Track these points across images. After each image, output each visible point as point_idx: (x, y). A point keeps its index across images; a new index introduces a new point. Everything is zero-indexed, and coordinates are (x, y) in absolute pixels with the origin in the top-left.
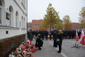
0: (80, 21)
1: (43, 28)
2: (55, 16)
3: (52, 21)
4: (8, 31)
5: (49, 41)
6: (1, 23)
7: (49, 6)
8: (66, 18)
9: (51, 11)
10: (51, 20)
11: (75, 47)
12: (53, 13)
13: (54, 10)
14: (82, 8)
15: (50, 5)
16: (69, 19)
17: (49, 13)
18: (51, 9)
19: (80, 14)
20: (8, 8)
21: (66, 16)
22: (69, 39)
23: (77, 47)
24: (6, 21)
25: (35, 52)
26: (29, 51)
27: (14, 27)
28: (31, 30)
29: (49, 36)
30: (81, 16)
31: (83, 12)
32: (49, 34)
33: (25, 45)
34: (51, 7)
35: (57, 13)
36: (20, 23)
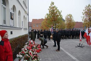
0: (83, 21)
1: (45, 28)
2: (58, 15)
3: (55, 21)
4: (12, 32)
5: (52, 41)
6: (6, 24)
7: (51, 5)
8: (69, 17)
9: (53, 10)
10: (53, 20)
11: (79, 46)
12: (55, 12)
13: (56, 8)
14: (86, 6)
15: (53, 3)
16: (72, 18)
17: (51, 12)
18: (53, 7)
19: (83, 13)
20: (11, 8)
21: (69, 15)
22: (72, 38)
23: (81, 47)
24: (11, 21)
25: (40, 52)
26: (35, 51)
27: (17, 27)
28: (34, 30)
29: (51, 36)
30: (85, 15)
31: (86, 11)
32: (52, 34)
33: (29, 46)
34: (54, 6)
35: (60, 12)
36: (22, 22)
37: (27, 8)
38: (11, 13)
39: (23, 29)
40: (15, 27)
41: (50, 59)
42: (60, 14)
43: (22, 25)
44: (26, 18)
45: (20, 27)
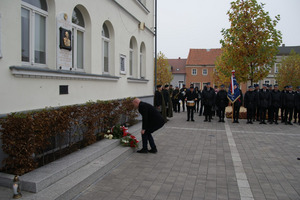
4: (67, 87)
5: (226, 126)
6: (45, 62)
10: (244, 50)
12: (253, 20)
20: (65, 15)
27: (93, 73)
32: (231, 101)
36: (123, 59)
37: (146, 12)
39: (123, 81)
40: (76, 74)
41: (156, 188)
42: (271, 28)
43: (123, 68)
44: (143, 44)
45: (110, 73)
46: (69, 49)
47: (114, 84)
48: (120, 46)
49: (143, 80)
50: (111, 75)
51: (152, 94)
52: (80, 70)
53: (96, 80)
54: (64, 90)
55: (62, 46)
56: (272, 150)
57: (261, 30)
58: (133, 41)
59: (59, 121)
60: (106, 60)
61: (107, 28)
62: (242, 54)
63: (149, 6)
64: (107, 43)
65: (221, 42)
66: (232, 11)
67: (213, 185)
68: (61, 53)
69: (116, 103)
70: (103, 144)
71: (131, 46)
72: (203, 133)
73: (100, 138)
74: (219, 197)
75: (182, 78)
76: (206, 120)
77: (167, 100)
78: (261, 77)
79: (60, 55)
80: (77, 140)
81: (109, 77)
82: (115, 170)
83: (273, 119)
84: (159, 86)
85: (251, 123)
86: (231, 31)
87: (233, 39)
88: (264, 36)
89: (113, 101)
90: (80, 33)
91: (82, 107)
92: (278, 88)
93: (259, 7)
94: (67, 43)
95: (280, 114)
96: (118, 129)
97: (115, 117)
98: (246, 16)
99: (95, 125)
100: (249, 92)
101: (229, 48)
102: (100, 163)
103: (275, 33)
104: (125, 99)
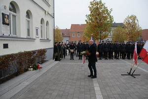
4: (7, 44)
8: (131, 21)
12: (101, 11)
16: (136, 22)
20: (5, 6)
21: (130, 18)
27: (22, 37)
36: (37, 30)
37: (49, 6)
38: (3, 14)
39: (38, 40)
40: (12, 38)
41: (55, 94)
42: (108, 14)
43: (37, 34)
44: (47, 22)
45: (31, 37)
46: (8, 24)
47: (33, 42)
48: (36, 23)
49: (48, 40)
50: (31, 38)
51: (53, 47)
52: (15, 36)
53: (23, 41)
54: (6, 46)
55: (4, 23)
56: (110, 72)
57: (104, 15)
58: (42, 21)
59: (3, 62)
60: (28, 30)
61: (28, 14)
62: (96, 26)
63: (50, 3)
64: (29, 21)
65: (86, 21)
66: (91, 6)
67: (83, 90)
68: (4, 27)
69: (34, 52)
70: (27, 73)
71: (41, 23)
72: (78, 65)
73: (26, 70)
74: (86, 96)
75: (68, 39)
76: (80, 59)
77: (60, 50)
78: (105, 37)
79: (3, 28)
80: (14, 72)
81: (30, 39)
82: (34, 86)
83: (111, 57)
84: (56, 43)
85: (101, 59)
86: (90, 15)
87: (91, 19)
88: (105, 18)
89: (33, 51)
90: (14, 16)
91: (16, 55)
92: (113, 42)
93: (103, 5)
94: (7, 21)
95: (114, 54)
96: (36, 65)
97: (34, 59)
98: (97, 8)
99: (23, 63)
100: (99, 45)
101: (90, 24)
102: (26, 83)
103: (110, 17)
104: (39, 50)
